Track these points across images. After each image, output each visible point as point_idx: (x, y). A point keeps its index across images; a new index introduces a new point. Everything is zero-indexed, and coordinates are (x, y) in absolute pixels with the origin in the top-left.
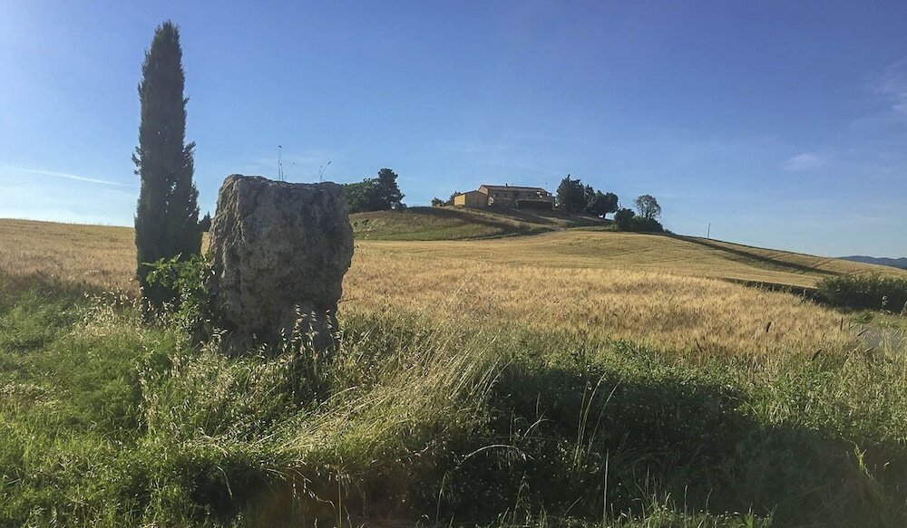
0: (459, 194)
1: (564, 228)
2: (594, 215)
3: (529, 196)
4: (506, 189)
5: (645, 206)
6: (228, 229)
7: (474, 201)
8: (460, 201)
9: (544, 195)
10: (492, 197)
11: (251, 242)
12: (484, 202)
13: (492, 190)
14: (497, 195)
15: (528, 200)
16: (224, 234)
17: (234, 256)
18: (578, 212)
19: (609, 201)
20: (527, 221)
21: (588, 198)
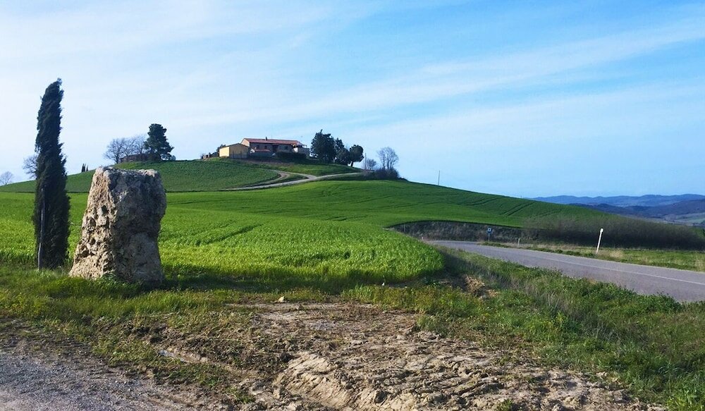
0: (224, 146)
1: (317, 176)
2: (343, 164)
3: (286, 148)
4: (266, 142)
5: (386, 156)
6: (101, 196)
7: (238, 152)
8: (225, 153)
9: (300, 147)
10: (254, 149)
11: (115, 203)
12: (246, 154)
13: (253, 143)
14: (258, 148)
15: (285, 151)
16: (99, 199)
17: (105, 210)
18: (330, 161)
19: (356, 152)
20: (285, 170)
21: (338, 149)
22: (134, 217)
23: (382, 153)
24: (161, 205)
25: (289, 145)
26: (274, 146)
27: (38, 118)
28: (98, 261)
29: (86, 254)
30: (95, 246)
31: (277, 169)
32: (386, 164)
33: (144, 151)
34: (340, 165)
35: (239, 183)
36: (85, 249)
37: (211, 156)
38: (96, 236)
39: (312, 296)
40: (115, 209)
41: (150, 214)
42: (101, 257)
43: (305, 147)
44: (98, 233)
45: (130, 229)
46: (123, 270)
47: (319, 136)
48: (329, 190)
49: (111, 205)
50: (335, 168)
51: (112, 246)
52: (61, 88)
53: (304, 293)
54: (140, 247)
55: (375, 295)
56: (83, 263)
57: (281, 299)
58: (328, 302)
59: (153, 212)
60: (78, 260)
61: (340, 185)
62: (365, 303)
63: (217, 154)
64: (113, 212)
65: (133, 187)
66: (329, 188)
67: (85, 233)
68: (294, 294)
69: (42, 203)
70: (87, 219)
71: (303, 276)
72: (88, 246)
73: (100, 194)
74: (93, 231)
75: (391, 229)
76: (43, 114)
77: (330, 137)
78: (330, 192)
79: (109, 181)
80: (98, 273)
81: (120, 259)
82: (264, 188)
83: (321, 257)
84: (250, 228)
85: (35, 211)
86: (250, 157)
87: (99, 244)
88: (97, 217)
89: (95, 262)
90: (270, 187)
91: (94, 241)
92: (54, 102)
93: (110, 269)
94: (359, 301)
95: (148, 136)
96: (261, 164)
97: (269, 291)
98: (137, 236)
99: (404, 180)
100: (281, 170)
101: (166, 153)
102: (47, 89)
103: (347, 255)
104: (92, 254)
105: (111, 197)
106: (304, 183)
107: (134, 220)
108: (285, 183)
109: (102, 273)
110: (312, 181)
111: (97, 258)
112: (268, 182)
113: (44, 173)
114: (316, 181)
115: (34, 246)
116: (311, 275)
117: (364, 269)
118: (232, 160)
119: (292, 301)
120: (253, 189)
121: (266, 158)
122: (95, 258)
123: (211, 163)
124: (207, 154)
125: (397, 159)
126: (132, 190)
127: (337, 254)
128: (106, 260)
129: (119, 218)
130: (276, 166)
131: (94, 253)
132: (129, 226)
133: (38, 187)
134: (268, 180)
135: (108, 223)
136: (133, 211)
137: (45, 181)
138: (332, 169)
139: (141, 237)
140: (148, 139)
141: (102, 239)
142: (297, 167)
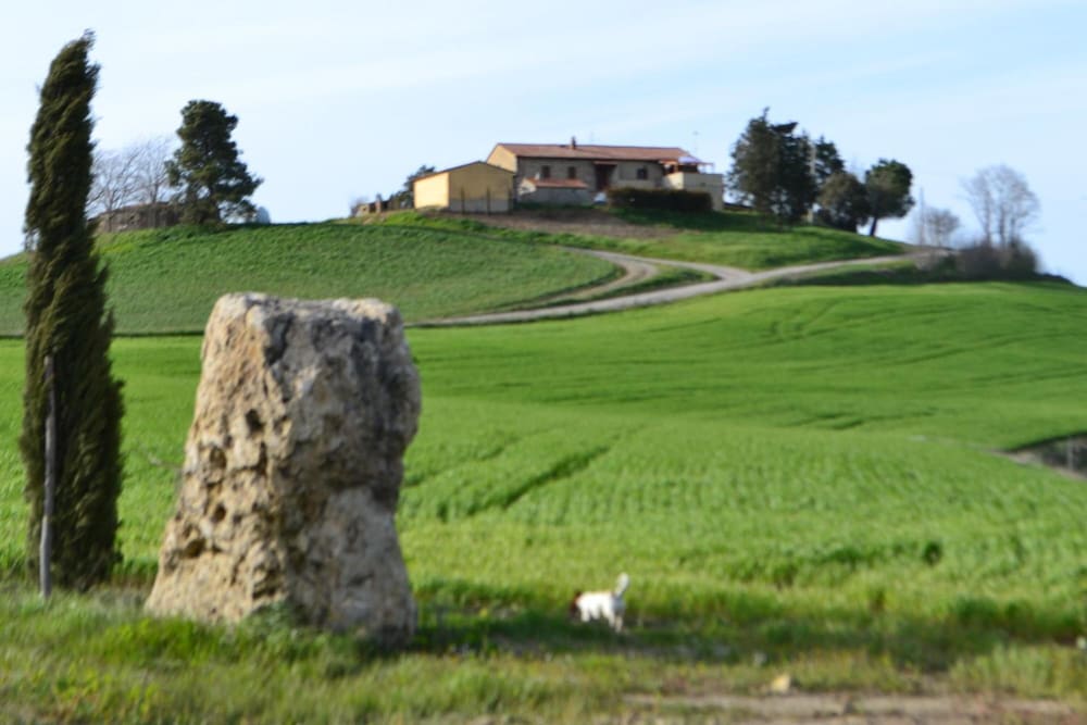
0: (428, 172)
1: (753, 268)
2: (841, 225)
3: (642, 174)
4: (571, 153)
5: (995, 195)
6: (241, 382)
7: (476, 191)
8: (433, 194)
9: (690, 168)
10: (531, 178)
11: (285, 400)
12: (504, 197)
13: (529, 159)
14: (546, 173)
15: (640, 185)
16: (235, 391)
17: (254, 423)
18: (795, 218)
19: (887, 183)
20: (640, 251)
21: (823, 175)
22: (335, 442)
23: (980, 185)
24: (408, 406)
25: (653, 164)
26: (602, 167)
27: (30, 148)
28: (236, 570)
29: (196, 549)
30: (225, 526)
31: (612, 247)
32: (994, 226)
33: (166, 193)
34: (828, 232)
35: (487, 300)
36: (193, 536)
37: (385, 205)
38: (226, 497)
39: (868, 675)
40: (285, 418)
41: (379, 432)
42: (243, 558)
43: (708, 170)
44: (235, 488)
45: (325, 475)
46: (308, 596)
47: (759, 129)
48: (798, 319)
49: (271, 407)
50: (815, 241)
51: (276, 525)
52: (92, 58)
53: (842, 666)
54: (353, 530)
55: (1059, 673)
56: (186, 574)
57: (781, 683)
58: (918, 692)
59: (387, 426)
60: (171, 567)
61: (834, 302)
62: (1030, 697)
63: (407, 197)
64: (278, 425)
65: (332, 353)
66: (797, 312)
67: (193, 489)
68: (812, 670)
69: (46, 401)
70: (201, 448)
71: (817, 616)
72: (206, 527)
73: (238, 375)
74: (220, 482)
75: (1026, 457)
76: (46, 135)
77: (797, 132)
78: (799, 327)
79: (262, 340)
80: (236, 608)
81: (298, 562)
82: (571, 316)
83: (849, 558)
84: (583, 461)
85: (27, 423)
86: (522, 207)
87: (237, 519)
88: (229, 442)
89: (227, 572)
90: (591, 313)
91: (220, 513)
92: (77, 100)
93: (271, 592)
94: (1012, 691)
95: (178, 143)
96: (556, 230)
97: (733, 660)
98: (346, 499)
99: (1059, 282)
100: (625, 249)
101: (236, 200)
102: (54, 64)
103: (933, 553)
104: (216, 550)
105: (271, 384)
106: (708, 295)
107: (335, 452)
108: (643, 298)
109: (248, 605)
110: (735, 290)
111: (231, 561)
112: (582, 295)
113: (50, 311)
114: (750, 288)
115: (23, 525)
116: (842, 615)
117: (1000, 595)
118: (460, 218)
119: (815, 689)
120: (531, 321)
121: (575, 211)
122: (224, 563)
123: (387, 230)
124: (372, 199)
125: (1036, 205)
126: (330, 362)
127: (898, 550)
128: (261, 567)
129: (297, 445)
130: (608, 238)
131: (223, 545)
132: (322, 468)
133: (35, 353)
134: (581, 287)
135: (263, 459)
136: (334, 423)
137: (54, 334)
138: (804, 245)
139: (355, 501)
140: (177, 153)
141: (246, 505)
142: (684, 239)
